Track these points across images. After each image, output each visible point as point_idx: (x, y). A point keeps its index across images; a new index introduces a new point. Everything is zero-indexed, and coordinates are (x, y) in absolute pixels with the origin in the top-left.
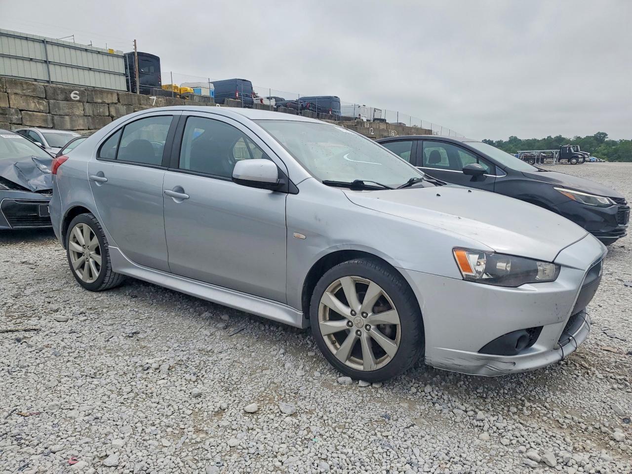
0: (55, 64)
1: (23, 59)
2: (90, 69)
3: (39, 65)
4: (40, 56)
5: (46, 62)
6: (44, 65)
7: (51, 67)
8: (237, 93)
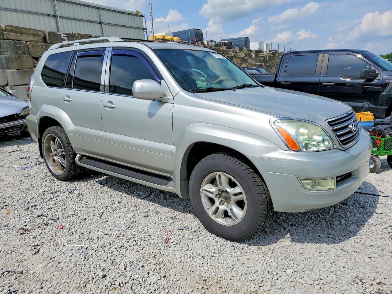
0: (105, 24)
1: (87, 21)
2: (125, 26)
3: (96, 25)
4: (96, 19)
5: (100, 23)
6: (99, 25)
7: (103, 26)
8: (195, 39)
